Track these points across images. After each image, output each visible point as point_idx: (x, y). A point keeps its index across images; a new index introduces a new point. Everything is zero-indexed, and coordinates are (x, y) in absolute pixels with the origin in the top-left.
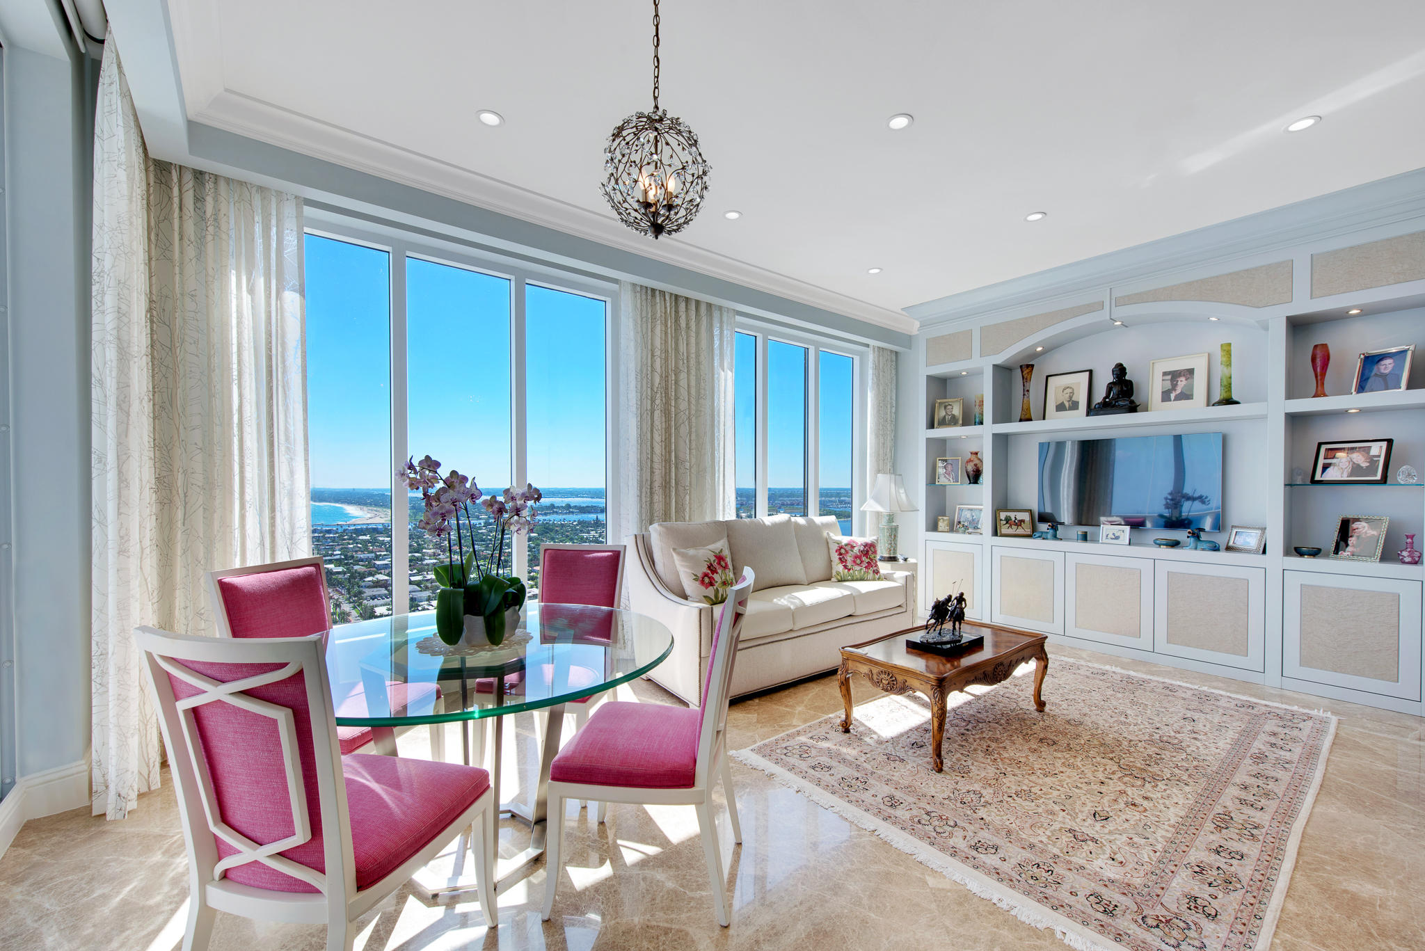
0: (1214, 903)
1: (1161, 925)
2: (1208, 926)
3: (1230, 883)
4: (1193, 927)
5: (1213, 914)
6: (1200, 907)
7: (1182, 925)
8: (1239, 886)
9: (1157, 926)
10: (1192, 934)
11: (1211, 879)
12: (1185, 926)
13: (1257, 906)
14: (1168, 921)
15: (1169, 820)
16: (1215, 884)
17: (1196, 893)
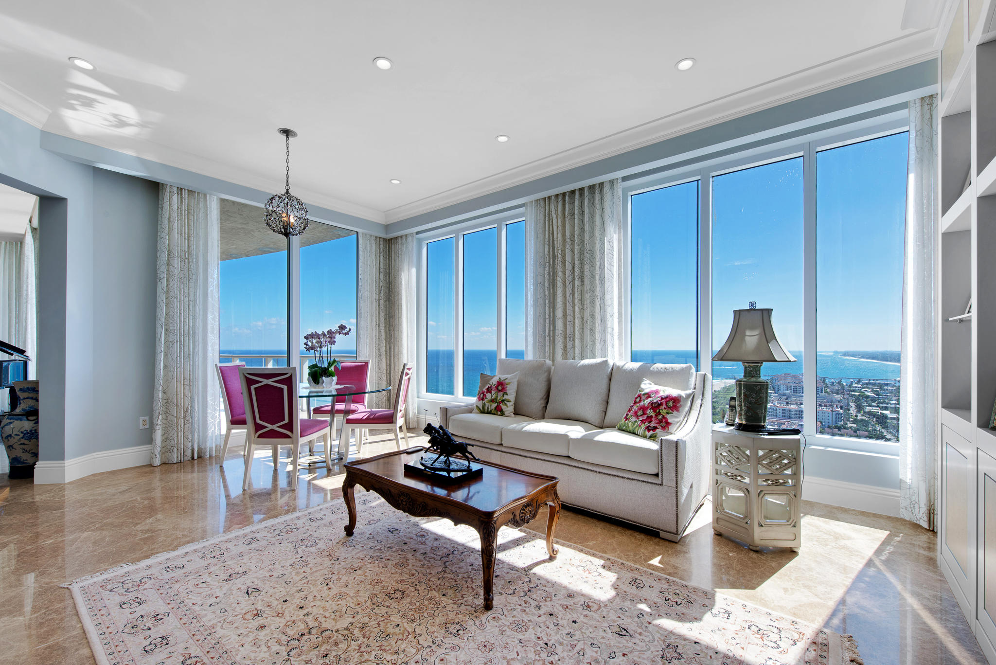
0: (129, 611)
1: (139, 582)
2: (118, 599)
3: (132, 627)
4: (125, 593)
5: (123, 606)
6: (133, 602)
7: (131, 590)
8: (126, 630)
9: (140, 581)
10: (122, 591)
11: (145, 619)
12: (129, 590)
13: (105, 630)
14: (139, 586)
15: (222, 627)
16: (140, 619)
17: (143, 606)
